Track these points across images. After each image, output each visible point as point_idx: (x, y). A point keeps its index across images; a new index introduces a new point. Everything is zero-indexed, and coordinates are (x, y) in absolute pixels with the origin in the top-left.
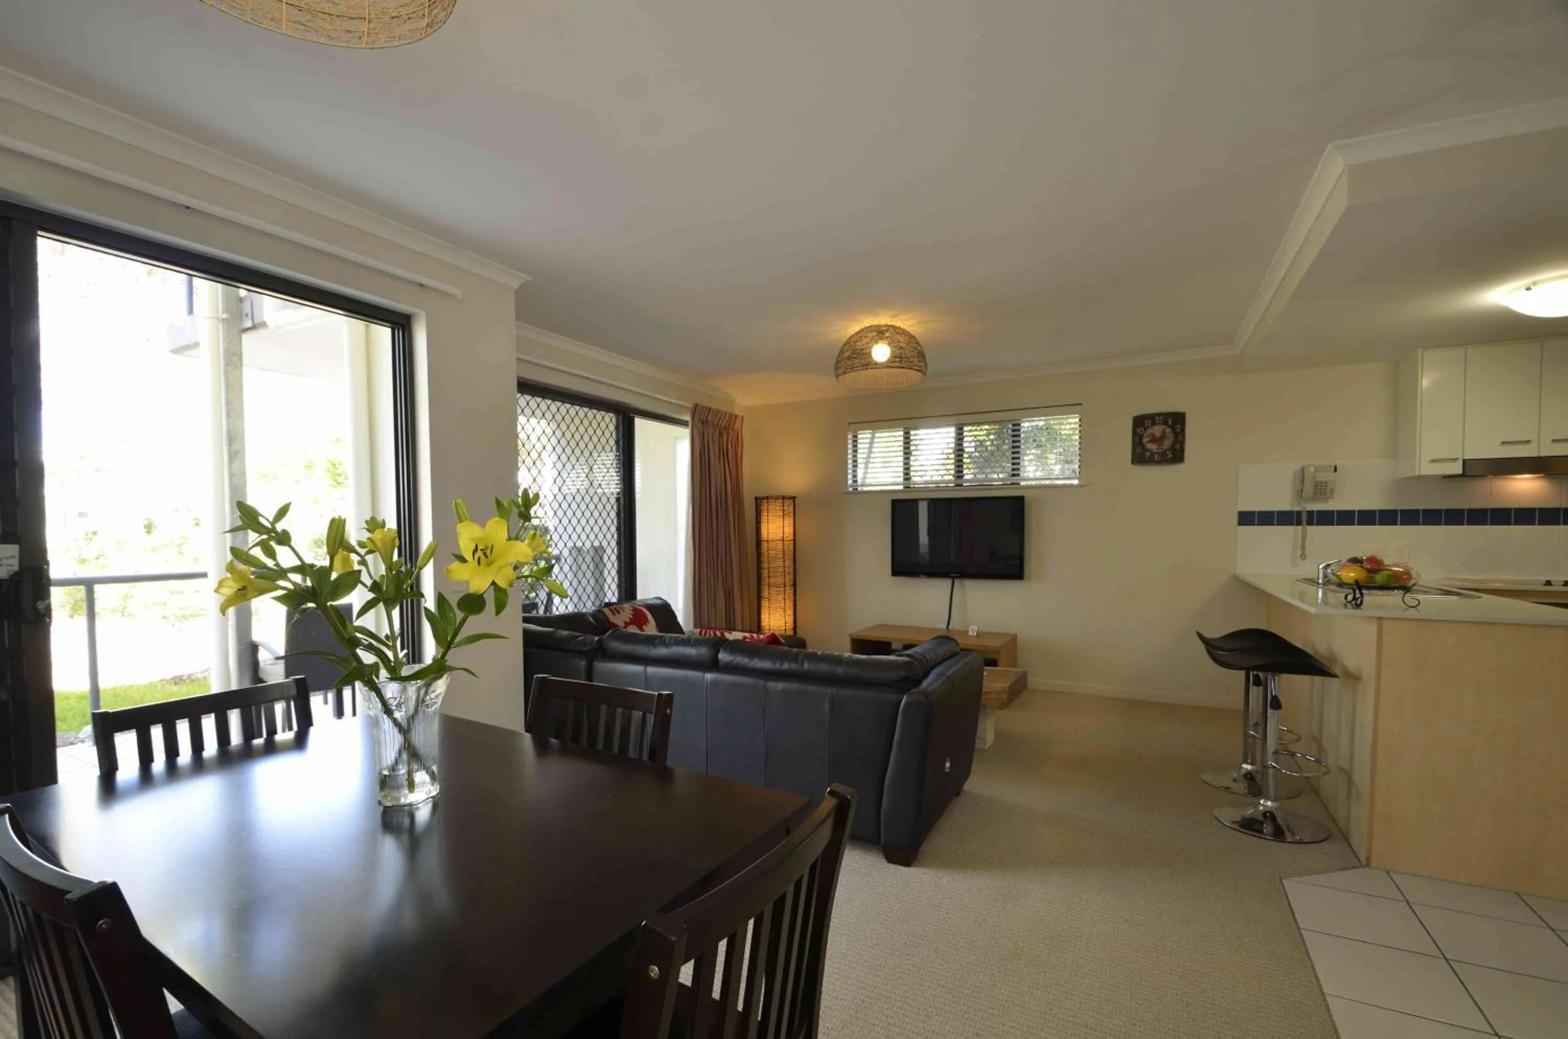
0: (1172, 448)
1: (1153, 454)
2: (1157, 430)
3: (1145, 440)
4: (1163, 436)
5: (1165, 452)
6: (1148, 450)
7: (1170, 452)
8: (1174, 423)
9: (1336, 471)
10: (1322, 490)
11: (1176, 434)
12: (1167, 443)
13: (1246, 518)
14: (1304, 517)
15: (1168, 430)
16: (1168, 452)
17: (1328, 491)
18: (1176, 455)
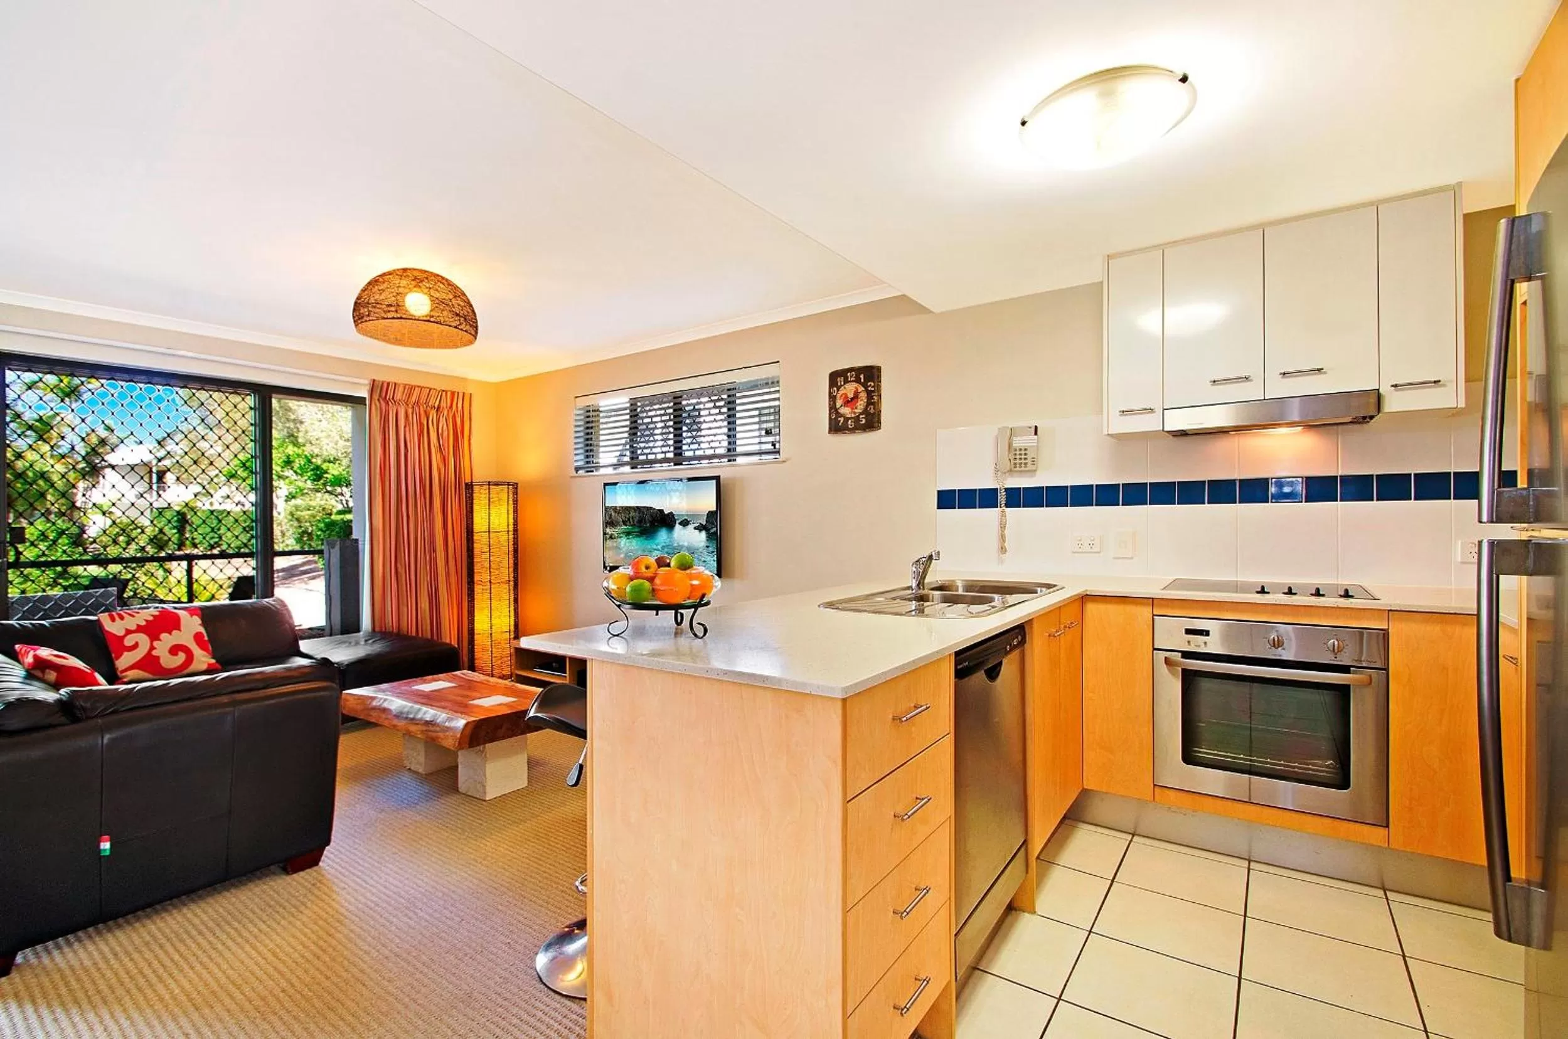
0: (865, 411)
1: (846, 420)
2: (850, 389)
3: (839, 403)
4: (856, 396)
5: (858, 416)
6: (842, 416)
7: (864, 416)
8: (867, 379)
9: (1036, 433)
10: (1020, 460)
11: (870, 395)
12: (861, 405)
13: (947, 500)
14: (1002, 498)
15: (861, 389)
16: (861, 416)
17: (1029, 461)
18: (871, 421)
